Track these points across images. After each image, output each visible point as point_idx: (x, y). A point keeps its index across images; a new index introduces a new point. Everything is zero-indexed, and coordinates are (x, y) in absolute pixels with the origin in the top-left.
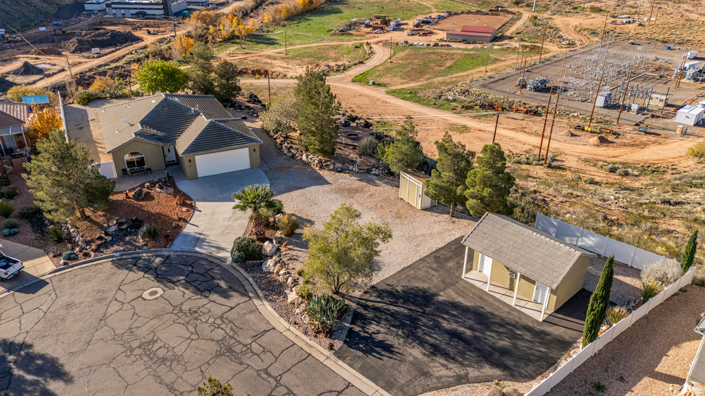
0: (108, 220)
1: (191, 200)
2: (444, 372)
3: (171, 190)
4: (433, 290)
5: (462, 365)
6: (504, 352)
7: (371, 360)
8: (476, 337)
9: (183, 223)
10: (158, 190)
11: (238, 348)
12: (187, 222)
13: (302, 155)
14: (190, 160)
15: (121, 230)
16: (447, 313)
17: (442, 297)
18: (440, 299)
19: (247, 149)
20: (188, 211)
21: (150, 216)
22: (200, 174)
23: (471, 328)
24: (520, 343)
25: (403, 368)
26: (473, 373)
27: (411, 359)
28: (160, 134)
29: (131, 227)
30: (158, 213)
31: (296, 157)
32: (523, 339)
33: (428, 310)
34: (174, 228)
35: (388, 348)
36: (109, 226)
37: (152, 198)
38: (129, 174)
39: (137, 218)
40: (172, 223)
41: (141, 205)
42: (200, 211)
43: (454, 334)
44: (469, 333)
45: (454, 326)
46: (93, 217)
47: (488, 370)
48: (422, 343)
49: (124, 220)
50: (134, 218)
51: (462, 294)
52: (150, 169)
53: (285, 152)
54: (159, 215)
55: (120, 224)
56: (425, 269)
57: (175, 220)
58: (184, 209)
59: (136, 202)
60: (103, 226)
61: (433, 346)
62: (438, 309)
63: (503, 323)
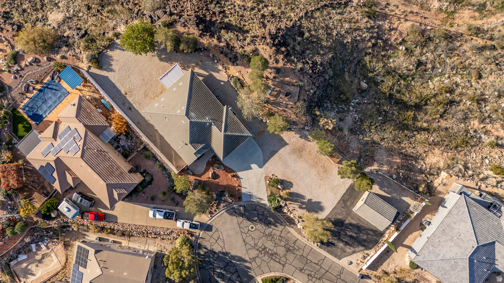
2: (349, 250)
4: (344, 219)
5: (354, 247)
6: (365, 240)
7: (329, 248)
8: (357, 236)
11: (291, 248)
16: (349, 228)
17: (347, 222)
18: (346, 222)
23: (356, 233)
24: (370, 236)
25: (339, 250)
26: (357, 249)
27: (340, 247)
32: (370, 235)
33: (343, 228)
35: (333, 244)
37: (218, 176)
43: (351, 237)
44: (355, 235)
45: (351, 233)
47: (361, 248)
48: (343, 241)
50: (220, 190)
51: (353, 218)
56: (340, 208)
61: (346, 242)
62: (346, 227)
63: (365, 229)
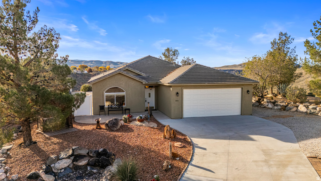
0: (62, 149)
1: (183, 135)
3: (154, 125)
9: (181, 164)
10: (138, 123)
12: (189, 163)
13: (297, 107)
14: (177, 93)
15: (76, 168)
19: (239, 90)
20: (184, 147)
21: (125, 149)
22: (186, 114)
28: (143, 75)
29: (93, 165)
30: (138, 146)
31: (290, 109)
34: (166, 170)
36: (58, 159)
37: (130, 130)
38: (107, 112)
39: (104, 150)
40: (160, 162)
41: (115, 136)
42: (205, 149)
46: (41, 145)
49: (84, 152)
50: (101, 150)
52: (129, 109)
53: (270, 106)
54: (140, 150)
55: (76, 157)
57: (166, 158)
58: (177, 144)
59: (108, 132)
60: (48, 157)
